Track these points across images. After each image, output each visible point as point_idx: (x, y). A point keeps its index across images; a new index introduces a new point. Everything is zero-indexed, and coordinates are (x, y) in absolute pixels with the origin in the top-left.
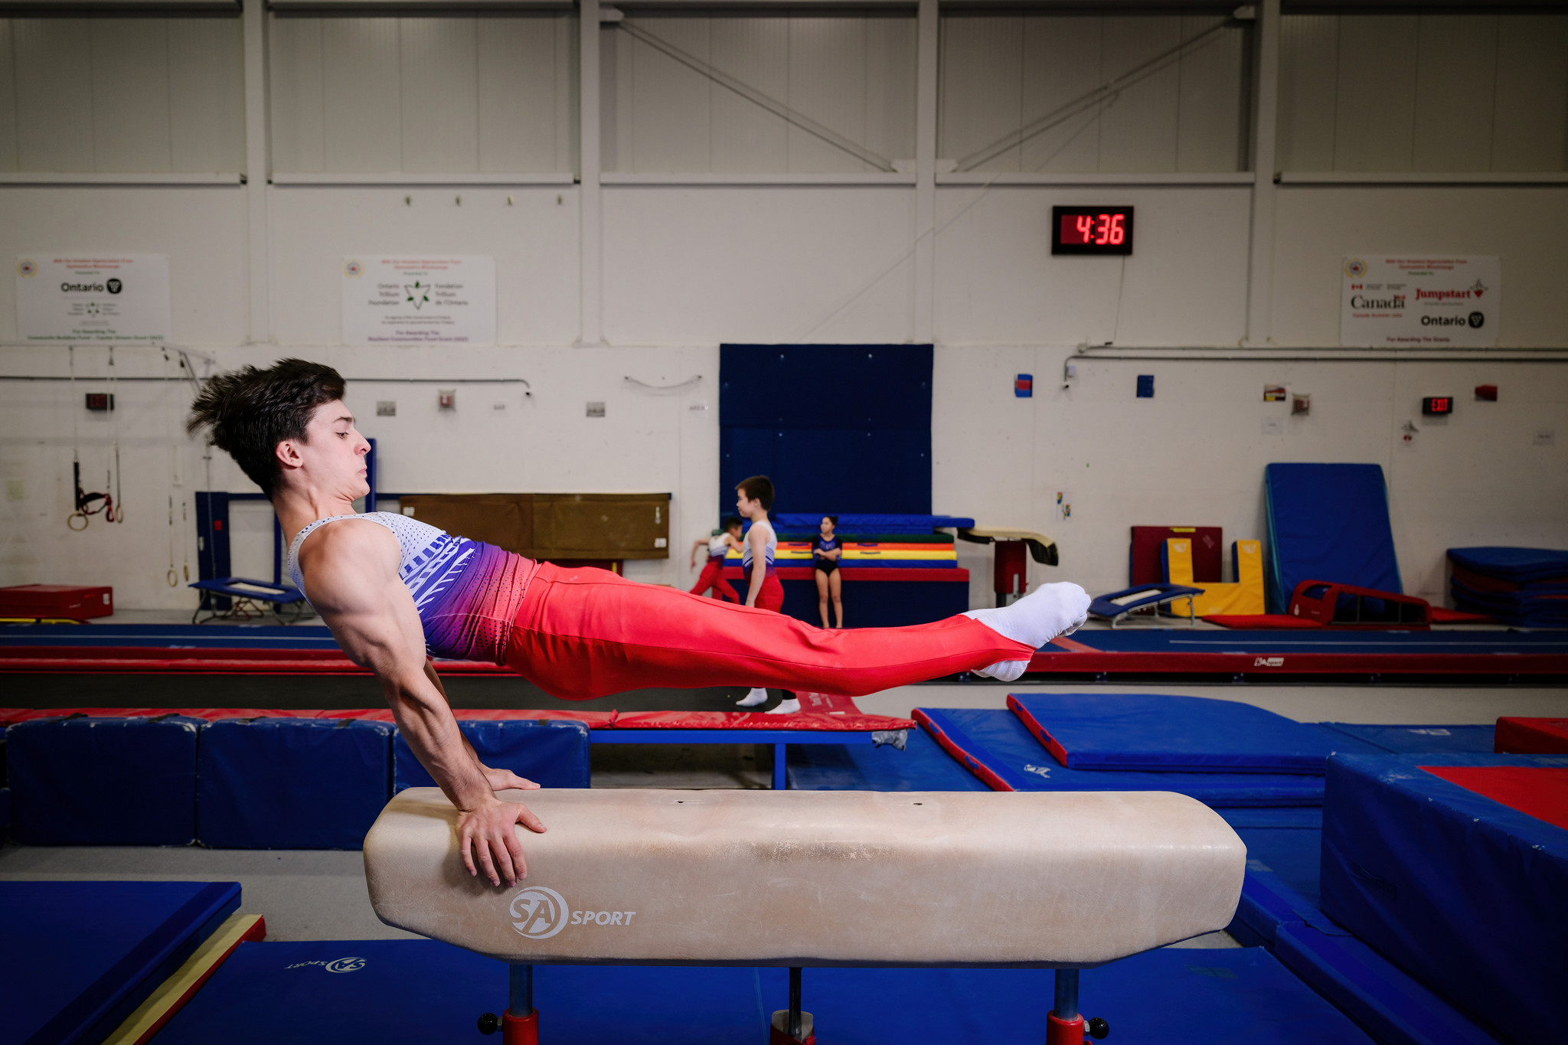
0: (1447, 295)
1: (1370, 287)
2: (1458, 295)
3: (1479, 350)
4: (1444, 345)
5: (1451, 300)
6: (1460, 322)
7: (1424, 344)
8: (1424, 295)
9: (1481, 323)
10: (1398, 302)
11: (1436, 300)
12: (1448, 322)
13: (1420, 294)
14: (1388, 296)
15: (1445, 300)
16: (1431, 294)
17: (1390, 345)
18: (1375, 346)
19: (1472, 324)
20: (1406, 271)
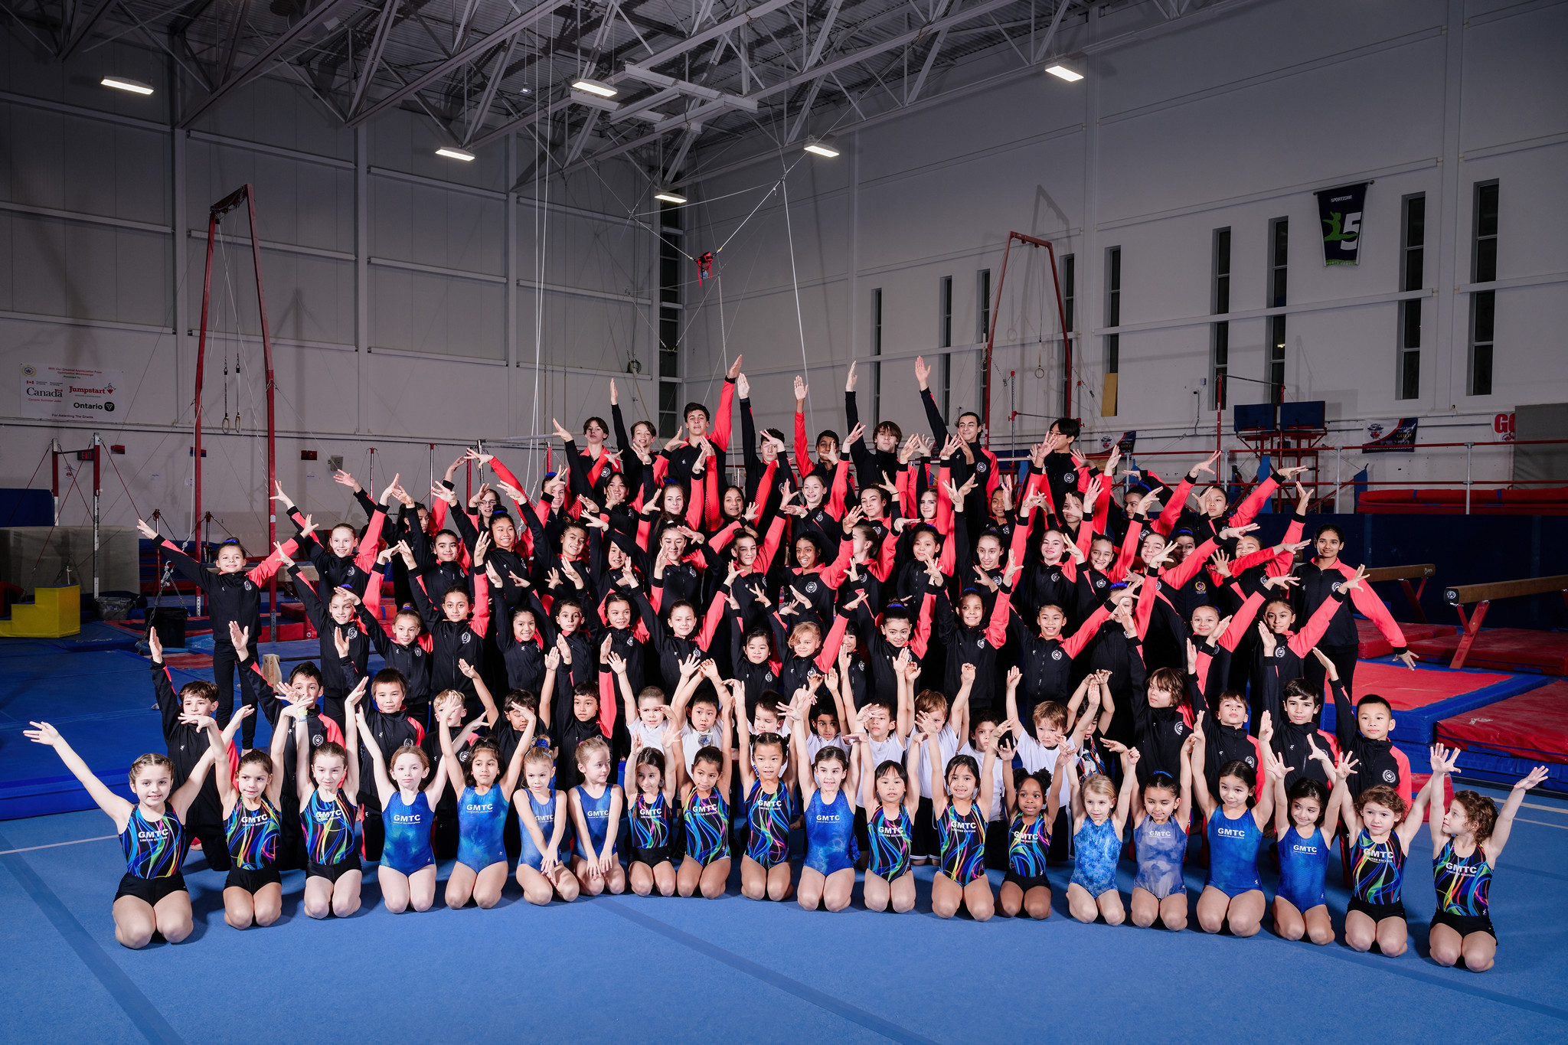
0: (90, 391)
1: (38, 383)
2: (97, 391)
3: (112, 424)
4: (90, 420)
5: (92, 394)
6: (99, 407)
7: (76, 419)
8: (75, 390)
9: (113, 409)
10: (59, 393)
11: (83, 393)
12: (91, 407)
13: (72, 389)
14: (52, 389)
15: (88, 393)
16: (80, 390)
17: (54, 418)
18: (43, 418)
19: (106, 409)
20: (62, 375)
